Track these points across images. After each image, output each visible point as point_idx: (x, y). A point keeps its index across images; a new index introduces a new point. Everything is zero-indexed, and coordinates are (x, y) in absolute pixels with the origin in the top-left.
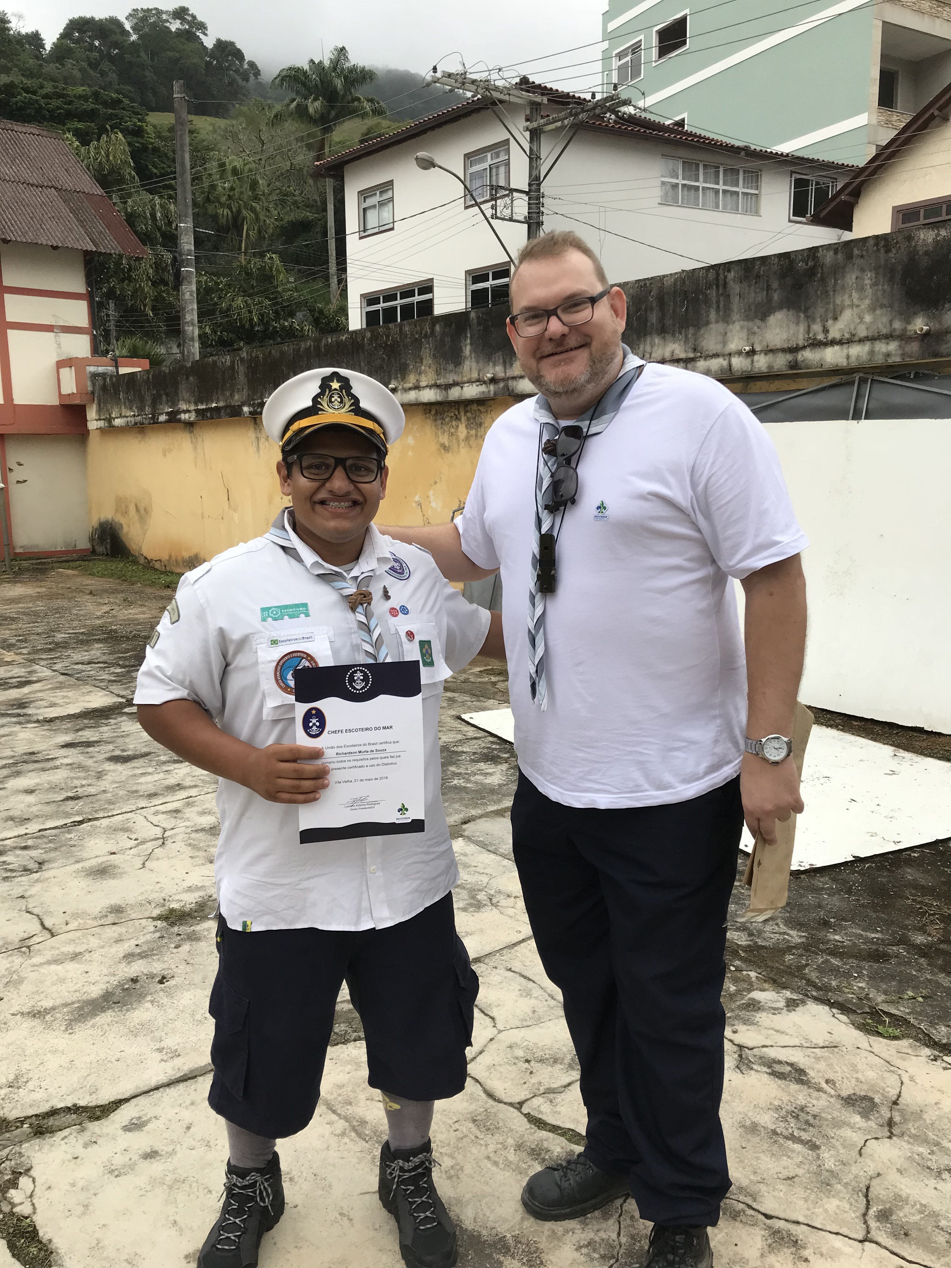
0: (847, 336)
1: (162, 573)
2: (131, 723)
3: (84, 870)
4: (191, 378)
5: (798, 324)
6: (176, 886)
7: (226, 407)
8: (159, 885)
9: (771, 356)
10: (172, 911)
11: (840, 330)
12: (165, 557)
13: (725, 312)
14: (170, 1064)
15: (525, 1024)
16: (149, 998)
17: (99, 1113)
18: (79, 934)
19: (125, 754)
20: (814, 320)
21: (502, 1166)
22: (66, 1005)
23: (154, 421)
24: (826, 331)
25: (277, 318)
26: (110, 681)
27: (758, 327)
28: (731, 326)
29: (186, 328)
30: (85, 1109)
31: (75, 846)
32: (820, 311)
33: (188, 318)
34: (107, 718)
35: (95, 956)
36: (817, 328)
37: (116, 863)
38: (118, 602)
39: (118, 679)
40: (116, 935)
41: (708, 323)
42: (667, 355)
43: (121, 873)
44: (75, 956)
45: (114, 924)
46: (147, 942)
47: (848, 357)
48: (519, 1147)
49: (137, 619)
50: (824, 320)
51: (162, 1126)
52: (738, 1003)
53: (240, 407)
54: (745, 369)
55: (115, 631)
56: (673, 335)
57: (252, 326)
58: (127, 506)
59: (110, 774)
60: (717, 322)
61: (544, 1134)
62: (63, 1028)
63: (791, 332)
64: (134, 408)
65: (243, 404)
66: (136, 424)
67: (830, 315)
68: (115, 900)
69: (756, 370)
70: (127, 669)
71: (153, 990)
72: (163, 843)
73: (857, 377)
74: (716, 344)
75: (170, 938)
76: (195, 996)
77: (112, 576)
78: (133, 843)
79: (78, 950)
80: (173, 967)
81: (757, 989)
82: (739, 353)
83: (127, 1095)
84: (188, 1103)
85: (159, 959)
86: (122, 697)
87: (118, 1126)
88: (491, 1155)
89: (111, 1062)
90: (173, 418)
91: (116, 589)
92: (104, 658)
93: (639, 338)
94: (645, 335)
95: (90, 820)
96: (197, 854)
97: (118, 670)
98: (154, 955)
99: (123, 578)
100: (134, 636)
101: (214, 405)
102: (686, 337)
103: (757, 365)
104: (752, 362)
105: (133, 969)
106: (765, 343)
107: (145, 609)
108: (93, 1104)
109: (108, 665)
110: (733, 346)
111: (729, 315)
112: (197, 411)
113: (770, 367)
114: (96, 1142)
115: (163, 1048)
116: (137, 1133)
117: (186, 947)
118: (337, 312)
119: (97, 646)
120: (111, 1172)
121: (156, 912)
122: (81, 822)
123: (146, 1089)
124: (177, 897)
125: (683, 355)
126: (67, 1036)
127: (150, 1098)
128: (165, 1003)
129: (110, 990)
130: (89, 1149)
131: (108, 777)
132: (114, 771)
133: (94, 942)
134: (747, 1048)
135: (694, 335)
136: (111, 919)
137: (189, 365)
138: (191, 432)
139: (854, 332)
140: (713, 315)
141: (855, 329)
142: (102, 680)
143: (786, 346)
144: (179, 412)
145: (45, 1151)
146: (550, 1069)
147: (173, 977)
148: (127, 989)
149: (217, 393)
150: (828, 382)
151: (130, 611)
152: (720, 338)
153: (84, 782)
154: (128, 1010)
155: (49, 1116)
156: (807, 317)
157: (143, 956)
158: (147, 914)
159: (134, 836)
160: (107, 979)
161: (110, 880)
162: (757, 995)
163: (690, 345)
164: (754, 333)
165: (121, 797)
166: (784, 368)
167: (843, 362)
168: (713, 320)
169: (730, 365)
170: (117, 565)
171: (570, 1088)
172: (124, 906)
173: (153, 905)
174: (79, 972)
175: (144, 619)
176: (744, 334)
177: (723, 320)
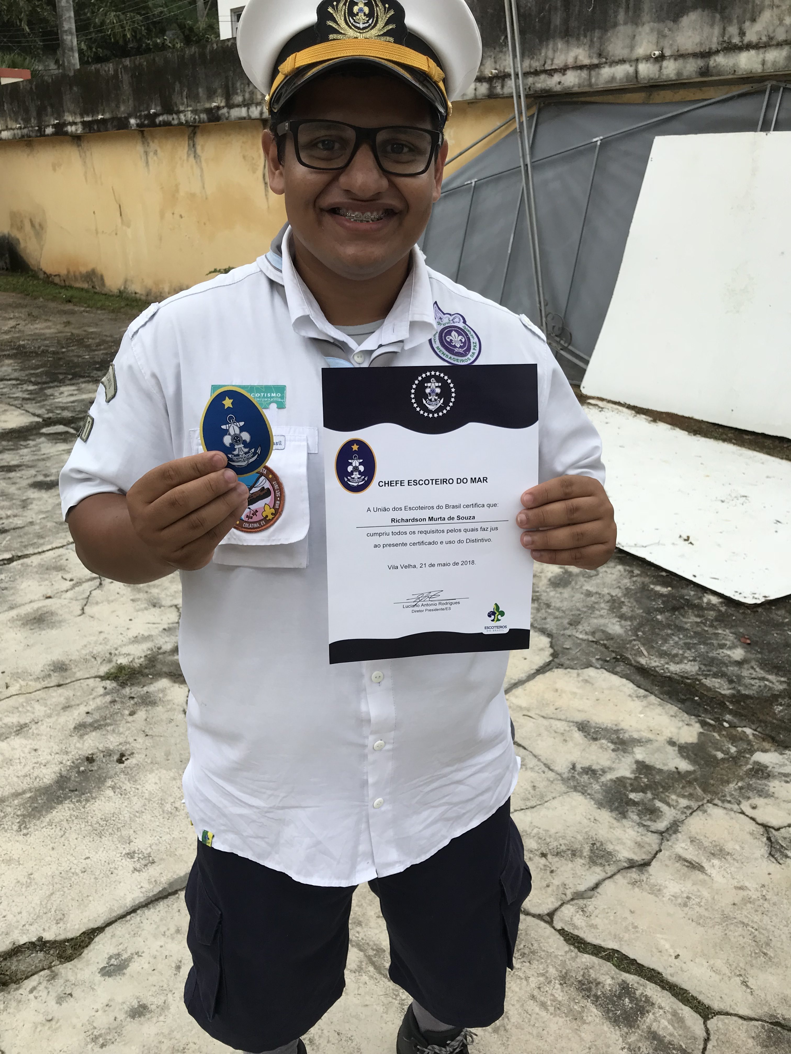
0: (764, 39)
1: (62, 287)
2: (50, 444)
3: (19, 618)
4: (75, 89)
5: (712, 25)
6: (120, 636)
7: (113, 119)
8: (103, 636)
9: (680, 62)
10: (121, 668)
11: (758, 33)
12: (63, 272)
13: (635, 12)
14: (145, 875)
15: (529, 804)
16: (109, 783)
17: (69, 951)
18: (21, 699)
19: (48, 479)
20: (730, 21)
21: (551, 1009)
22: (17, 795)
23: (41, 133)
24: (742, 33)
25: (149, 36)
26: (24, 399)
27: (670, 30)
28: (640, 29)
29: (65, 37)
30: (54, 944)
31: (6, 588)
32: (737, 11)
33: (66, 26)
34: (26, 439)
35: (43, 728)
36: (733, 30)
37: (53, 609)
38: (23, 316)
39: (32, 396)
40: (62, 700)
41: (615, 25)
42: (570, 61)
43: (60, 622)
44: (21, 729)
45: (59, 686)
46: (98, 709)
47: (764, 63)
48: (564, 979)
49: (44, 334)
50: (741, 22)
51: (146, 966)
52: (745, 768)
53: (127, 119)
54: (652, 76)
55: (23, 346)
56: (578, 39)
57: (126, 42)
58: (22, 221)
59: (35, 502)
60: (625, 23)
61: (587, 959)
62: (15, 827)
63: (705, 35)
64: (20, 120)
65: (130, 116)
66: (23, 136)
67: (748, 15)
68: (57, 655)
69: (664, 77)
70: (40, 386)
71: (112, 773)
72: (101, 584)
73: (769, 85)
74: (623, 48)
75: (122, 702)
76: (160, 779)
77: (14, 290)
78: (68, 584)
79: (22, 722)
80: (131, 740)
81: (758, 750)
82: (647, 58)
83: (99, 924)
84: (173, 930)
85: (114, 731)
86: (38, 416)
87: (95, 968)
88: (536, 993)
89: (77, 875)
90: (60, 131)
91: (20, 304)
92: (16, 375)
93: (541, 42)
94: (548, 39)
95: (19, 557)
96: (138, 596)
97: (31, 388)
98: (107, 725)
99: (25, 293)
100: (43, 351)
101: (100, 117)
102: (592, 41)
103: (665, 72)
104: (661, 68)
105: (86, 745)
106: (676, 48)
107: (49, 324)
108: (62, 937)
109: (21, 382)
110: (641, 51)
111: (639, 16)
112: (83, 123)
113: (679, 74)
114: (71, 995)
115: (134, 852)
116: (118, 978)
117: (141, 714)
118: (206, 30)
119: (7, 362)
120: (95, 1039)
121: (104, 669)
122: (11, 560)
123: (121, 911)
124: (124, 650)
125: (587, 61)
126: (21, 838)
127: (128, 925)
128: (128, 789)
129: (64, 773)
130: (64, 1005)
131: (33, 506)
132: (40, 499)
133: (39, 710)
134: (773, 828)
135: (600, 38)
136: (55, 680)
137: (72, 74)
138: (79, 146)
139: (772, 35)
140: (621, 16)
141: (774, 31)
142: (16, 398)
143: (697, 50)
144: (65, 124)
145: (11, 1010)
146: (570, 865)
147: (133, 753)
148: (83, 772)
149: (102, 104)
150: (736, 90)
151: (36, 326)
152: (628, 41)
153: (9, 513)
154: (87, 800)
155: (11, 956)
156: (723, 18)
157: (96, 726)
158: (93, 672)
159: (68, 576)
160: (58, 758)
161: (48, 631)
162: (760, 757)
163: (595, 50)
164: (665, 36)
165: (50, 530)
166: (694, 75)
167: (757, 68)
168: (621, 22)
169: (636, 72)
170: (19, 280)
171: (599, 890)
172: (67, 662)
173: (99, 661)
174: (26, 750)
175: (50, 333)
176: (653, 38)
177: (632, 22)
